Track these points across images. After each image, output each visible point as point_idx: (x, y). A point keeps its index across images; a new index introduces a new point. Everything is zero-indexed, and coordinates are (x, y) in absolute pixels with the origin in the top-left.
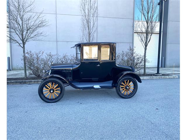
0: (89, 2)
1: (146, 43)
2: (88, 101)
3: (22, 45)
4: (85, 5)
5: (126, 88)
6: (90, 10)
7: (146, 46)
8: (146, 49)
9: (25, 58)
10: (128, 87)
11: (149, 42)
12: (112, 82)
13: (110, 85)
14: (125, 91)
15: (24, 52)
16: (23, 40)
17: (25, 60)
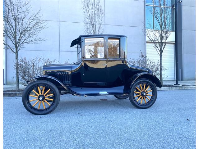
0: (93, 2)
1: (161, 49)
2: (92, 112)
3: (15, 51)
4: (88, 5)
5: (142, 95)
6: (95, 11)
7: (161, 52)
8: (161, 56)
9: (18, 66)
10: (145, 93)
11: (164, 47)
12: (123, 87)
13: (122, 91)
14: (141, 98)
15: (17, 58)
16: (16, 45)
17: (17, 69)
